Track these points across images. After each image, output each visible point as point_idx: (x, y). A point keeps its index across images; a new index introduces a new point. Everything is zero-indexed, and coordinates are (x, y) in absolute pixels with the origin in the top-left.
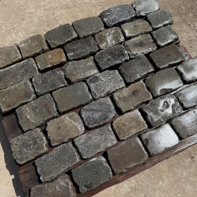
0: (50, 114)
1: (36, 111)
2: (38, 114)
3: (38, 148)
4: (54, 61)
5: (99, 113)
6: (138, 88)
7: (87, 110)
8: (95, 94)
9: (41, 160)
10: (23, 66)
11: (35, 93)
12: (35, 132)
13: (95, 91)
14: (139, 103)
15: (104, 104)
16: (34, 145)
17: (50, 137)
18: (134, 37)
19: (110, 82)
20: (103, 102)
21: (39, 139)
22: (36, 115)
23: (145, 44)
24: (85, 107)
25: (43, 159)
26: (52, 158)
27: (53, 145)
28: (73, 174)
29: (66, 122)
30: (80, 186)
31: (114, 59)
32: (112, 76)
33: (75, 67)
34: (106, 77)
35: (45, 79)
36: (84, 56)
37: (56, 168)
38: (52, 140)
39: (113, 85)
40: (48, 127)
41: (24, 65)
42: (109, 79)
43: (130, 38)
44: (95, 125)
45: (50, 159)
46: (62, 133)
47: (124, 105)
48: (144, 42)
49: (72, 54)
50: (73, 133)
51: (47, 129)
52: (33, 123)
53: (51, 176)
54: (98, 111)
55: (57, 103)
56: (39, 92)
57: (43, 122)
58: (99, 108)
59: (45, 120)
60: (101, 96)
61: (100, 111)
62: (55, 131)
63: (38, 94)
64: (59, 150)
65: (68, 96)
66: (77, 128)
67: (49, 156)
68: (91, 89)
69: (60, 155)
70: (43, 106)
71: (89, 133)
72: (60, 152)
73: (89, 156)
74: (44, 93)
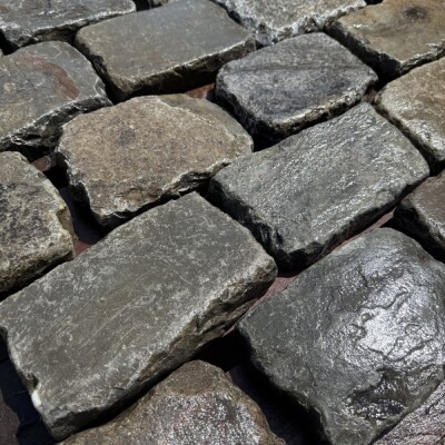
2: (13, 97)
3: (15, 231)
5: (304, 74)
7: (245, 70)
8: (262, 27)
13: (260, 19)
15: (312, 46)
20: (305, 42)
24: (233, 64)
25: (47, 287)
27: (104, 212)
28: (254, 343)
29: (158, 113)
30: (326, 407)
37: (142, 315)
38: (95, 186)
40: (64, 138)
45: (89, 277)
46: (145, 153)
50: (200, 150)
54: (297, 69)
55: (99, 58)
56: (15, 32)
57: (40, 122)
58: (296, 60)
59: (48, 117)
60: (286, 29)
61: (303, 69)
62: (107, 149)
63: (12, 40)
64: (140, 231)
65: (147, 35)
66: (215, 134)
67: (86, 264)
68: (242, 15)
69: (149, 249)
70: (35, 69)
71: (284, 144)
72: (147, 236)
73: (321, 237)
74: (42, 33)
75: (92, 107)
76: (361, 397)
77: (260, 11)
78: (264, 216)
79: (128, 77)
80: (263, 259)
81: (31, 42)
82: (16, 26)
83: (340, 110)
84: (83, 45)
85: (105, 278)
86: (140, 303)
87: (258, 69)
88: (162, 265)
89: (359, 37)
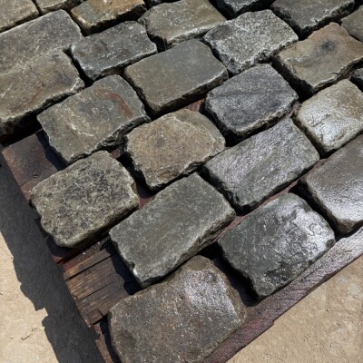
0: (129, 114)
1: (91, 113)
2: (98, 117)
3: (113, 196)
4: (117, 7)
5: (255, 98)
7: (222, 95)
8: (232, 61)
9: (127, 225)
10: (43, 25)
11: (82, 74)
12: (98, 159)
13: (231, 55)
14: (344, 65)
15: (261, 76)
16: (99, 191)
17: (140, 165)
19: (262, 33)
20: (257, 73)
21: (112, 174)
22: (93, 120)
24: (215, 91)
25: (131, 223)
26: (158, 215)
27: (153, 185)
28: (225, 249)
29: (175, 126)
32: (262, 20)
33: (169, 14)
34: (248, 23)
35: (103, 43)
37: (175, 236)
38: (148, 171)
39: (269, 39)
40: (129, 144)
41: (47, 22)
42: (257, 27)
44: (251, 125)
45: (150, 218)
46: (170, 152)
47: (311, 72)
50: (198, 150)
51: (128, 149)
52: (87, 140)
53: (165, 259)
54: (251, 94)
55: (140, 89)
56: (91, 71)
57: (115, 133)
58: (251, 87)
59: (118, 130)
60: (247, 62)
61: (255, 94)
62: (151, 150)
63: (90, 76)
64: (170, 195)
65: (166, 72)
66: (205, 138)
67: (147, 211)
68: (220, 52)
69: (176, 205)
70: (107, 99)
71: (241, 145)
72: (174, 197)
73: (258, 198)
74: (106, 71)
75: (140, 122)
76: (270, 274)
77: (231, 49)
78: (230, 187)
79: (158, 103)
80: (229, 210)
81: (100, 77)
82: (91, 68)
83: (274, 121)
84: (130, 79)
85: (157, 219)
86: (174, 231)
87: (229, 95)
88: (182, 213)
89: (290, 67)
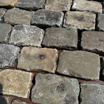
4: (5, 3)
6: (48, 54)
14: (37, 68)
18: (78, 10)
19: (29, 36)
23: (85, 20)
31: (47, 20)
32: (35, 32)
33: (15, 13)
34: (30, 30)
36: (27, 8)
39: (29, 40)
42: (30, 33)
43: (75, 10)
47: (23, 61)
48: (85, 18)
49: (21, 3)
